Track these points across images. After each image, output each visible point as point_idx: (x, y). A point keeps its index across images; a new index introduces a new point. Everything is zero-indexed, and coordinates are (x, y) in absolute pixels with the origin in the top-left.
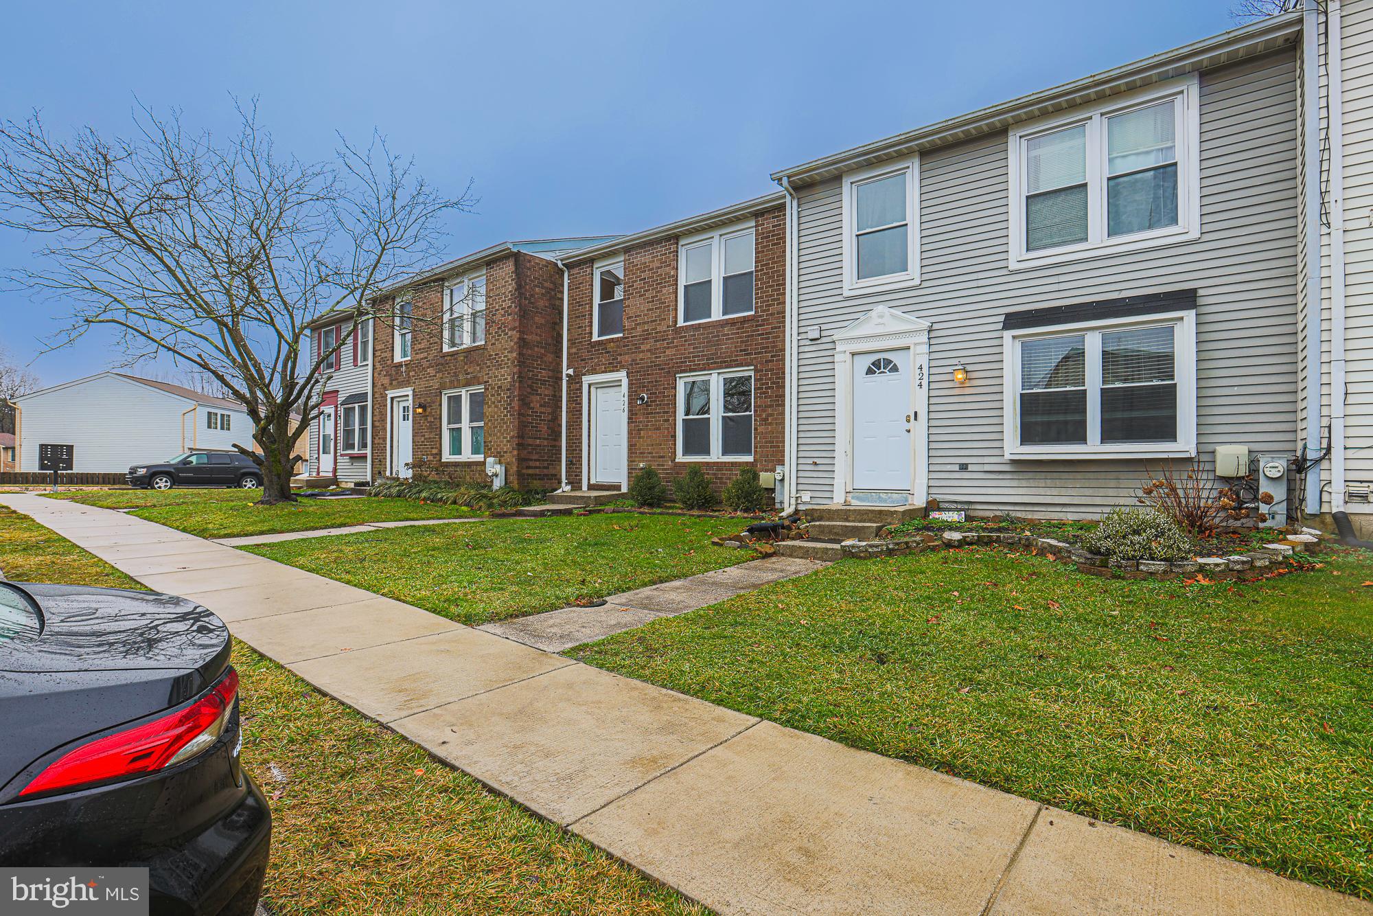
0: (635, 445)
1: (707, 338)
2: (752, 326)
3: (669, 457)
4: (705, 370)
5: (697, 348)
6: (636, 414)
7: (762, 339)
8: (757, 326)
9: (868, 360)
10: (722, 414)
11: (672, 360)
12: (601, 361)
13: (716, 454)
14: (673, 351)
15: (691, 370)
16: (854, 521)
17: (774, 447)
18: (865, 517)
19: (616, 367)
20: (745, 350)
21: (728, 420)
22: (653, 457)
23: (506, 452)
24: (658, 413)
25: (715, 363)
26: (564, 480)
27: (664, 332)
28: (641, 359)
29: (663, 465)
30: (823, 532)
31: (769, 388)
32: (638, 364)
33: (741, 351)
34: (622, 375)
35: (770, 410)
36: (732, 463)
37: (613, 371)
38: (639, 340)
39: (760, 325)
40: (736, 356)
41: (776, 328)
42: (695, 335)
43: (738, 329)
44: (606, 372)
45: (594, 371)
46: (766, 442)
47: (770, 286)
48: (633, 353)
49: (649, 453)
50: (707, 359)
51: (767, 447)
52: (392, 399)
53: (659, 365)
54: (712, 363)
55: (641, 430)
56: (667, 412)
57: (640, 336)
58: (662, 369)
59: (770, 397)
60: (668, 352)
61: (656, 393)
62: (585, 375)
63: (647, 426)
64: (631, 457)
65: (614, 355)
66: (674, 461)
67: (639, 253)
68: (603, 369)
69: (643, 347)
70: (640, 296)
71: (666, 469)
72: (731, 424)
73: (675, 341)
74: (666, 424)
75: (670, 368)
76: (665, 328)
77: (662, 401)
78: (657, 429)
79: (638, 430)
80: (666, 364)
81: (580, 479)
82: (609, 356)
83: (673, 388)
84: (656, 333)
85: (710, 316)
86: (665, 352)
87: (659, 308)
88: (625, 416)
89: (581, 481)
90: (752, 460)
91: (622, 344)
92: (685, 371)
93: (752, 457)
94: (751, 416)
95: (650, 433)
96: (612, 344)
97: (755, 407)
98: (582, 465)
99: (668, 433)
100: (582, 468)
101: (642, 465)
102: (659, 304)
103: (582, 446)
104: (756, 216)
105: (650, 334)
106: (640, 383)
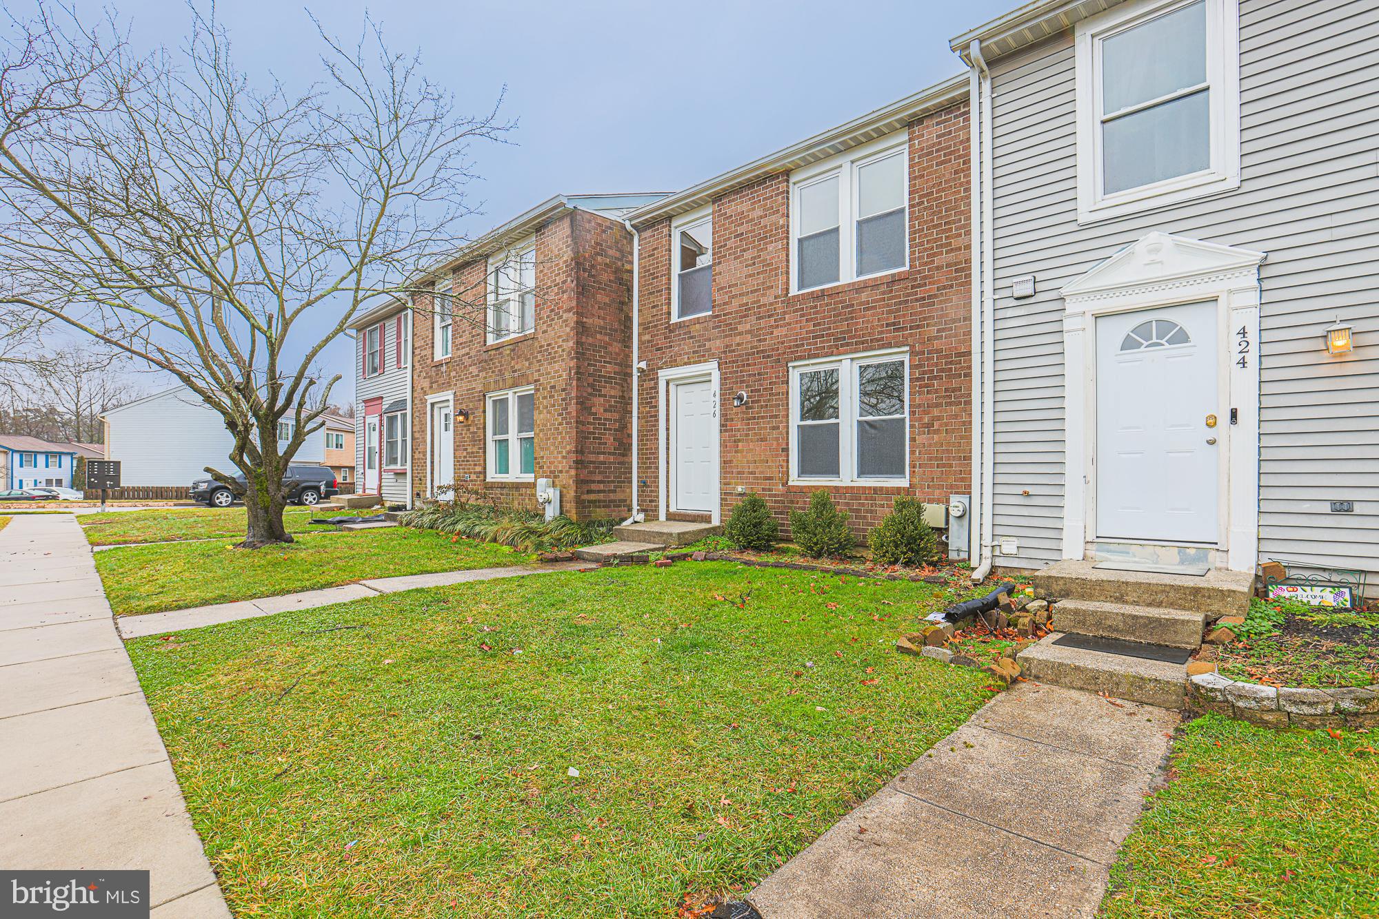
0: (731, 461)
1: (834, 309)
2: (906, 288)
3: (779, 479)
4: (832, 354)
5: (819, 324)
6: (732, 420)
7: (923, 305)
8: (913, 287)
9: (1128, 325)
10: (857, 417)
11: (783, 343)
12: (683, 349)
13: (848, 474)
14: (784, 331)
15: (810, 357)
16: (1136, 603)
17: (944, 466)
18: (1161, 597)
19: (704, 356)
20: (894, 324)
21: (867, 427)
22: (757, 478)
23: (561, 472)
24: (763, 417)
25: (847, 345)
26: (635, 507)
27: (771, 304)
28: (738, 344)
29: (770, 490)
30: (1083, 623)
31: (935, 378)
32: (734, 351)
33: (888, 325)
34: (712, 367)
35: (936, 412)
36: (875, 489)
37: (700, 362)
38: (735, 318)
39: (919, 286)
40: (882, 332)
41: (945, 287)
42: (815, 307)
43: (883, 293)
44: (689, 363)
45: (673, 363)
46: (930, 459)
47: (935, 226)
48: (726, 336)
49: (751, 473)
50: (836, 340)
51: (932, 466)
52: (433, 405)
53: (763, 351)
54: (842, 345)
55: (739, 441)
56: (776, 416)
57: (736, 312)
58: (768, 356)
59: (936, 391)
60: (776, 332)
61: (759, 390)
62: (662, 368)
63: (747, 435)
64: (725, 478)
65: (699, 341)
66: (785, 484)
67: (733, 200)
68: (686, 360)
69: (740, 328)
70: (735, 259)
71: (775, 495)
72: (873, 431)
73: (787, 316)
74: (775, 434)
75: (779, 355)
76: (772, 299)
77: (769, 400)
78: (762, 440)
79: (735, 441)
80: (773, 349)
81: (656, 506)
82: (693, 343)
83: (785, 382)
84: (760, 307)
85: (837, 279)
86: (772, 333)
87: (763, 273)
88: (716, 423)
89: (658, 509)
90: (907, 485)
91: (711, 325)
92: (801, 358)
93: (906, 481)
94: (903, 419)
95: (751, 445)
96: (697, 326)
97: (910, 407)
98: (658, 487)
99: (778, 444)
100: (658, 492)
101: (740, 489)
102: (763, 266)
103: (658, 463)
104: (909, 126)
105: (750, 309)
106: (737, 377)
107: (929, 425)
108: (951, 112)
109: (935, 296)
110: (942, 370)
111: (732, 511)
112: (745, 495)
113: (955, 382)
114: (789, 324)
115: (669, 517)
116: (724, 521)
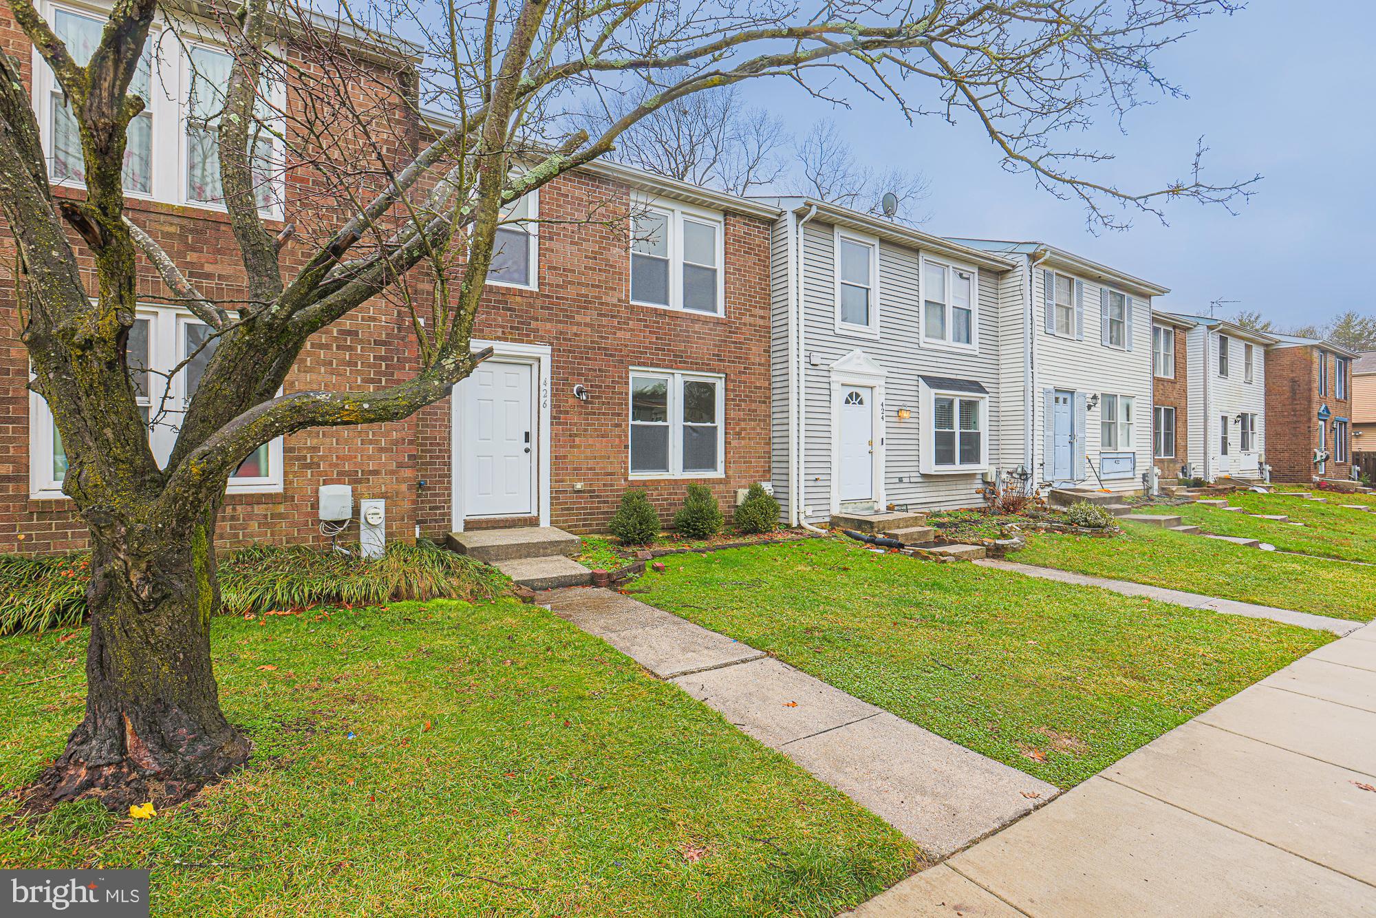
0: (565, 457)
2: (723, 331)
3: (622, 474)
4: (671, 368)
5: (661, 339)
6: (567, 412)
7: (735, 347)
8: (730, 332)
9: (847, 391)
10: (682, 423)
11: (626, 346)
12: (495, 320)
13: (676, 470)
14: (628, 335)
15: (652, 365)
17: (747, 462)
19: (528, 336)
20: (718, 355)
22: (598, 474)
24: (604, 414)
25: (685, 362)
27: (615, 305)
28: (576, 334)
29: (612, 485)
34: (544, 352)
35: (743, 424)
36: (705, 480)
37: (522, 341)
38: (570, 306)
40: (710, 359)
41: (748, 339)
42: (658, 323)
43: (711, 330)
44: (506, 340)
46: (740, 457)
47: (744, 295)
48: (560, 322)
49: (591, 469)
50: (675, 356)
51: (740, 462)
53: (605, 349)
54: (680, 362)
55: (576, 435)
57: (574, 300)
58: (611, 355)
59: (744, 410)
60: (619, 334)
61: (601, 387)
63: (586, 430)
64: (557, 475)
65: (521, 317)
66: (626, 480)
67: (570, 180)
68: (500, 334)
69: (578, 318)
70: (572, 243)
71: (618, 490)
72: (695, 434)
73: (631, 322)
74: (617, 431)
75: (622, 356)
76: (615, 301)
77: (611, 398)
78: (602, 436)
79: (570, 436)
80: (616, 350)
81: (443, 514)
82: (511, 316)
83: (627, 383)
84: (602, 304)
85: (666, 303)
86: (615, 334)
87: (605, 271)
88: (546, 414)
89: (447, 517)
90: (724, 476)
91: (539, 303)
92: (644, 364)
93: (719, 473)
94: (716, 427)
95: (591, 441)
96: (518, 299)
97: (726, 419)
98: (449, 488)
99: (621, 441)
100: (449, 495)
101: (579, 486)
102: (606, 265)
103: (449, 457)
104: (726, 213)
105: (590, 302)
106: (573, 368)
107: (739, 434)
108: (751, 221)
109: (743, 344)
110: (746, 396)
111: (568, 509)
112: (584, 492)
113: (753, 406)
114: (633, 330)
115: (470, 526)
116: (557, 522)
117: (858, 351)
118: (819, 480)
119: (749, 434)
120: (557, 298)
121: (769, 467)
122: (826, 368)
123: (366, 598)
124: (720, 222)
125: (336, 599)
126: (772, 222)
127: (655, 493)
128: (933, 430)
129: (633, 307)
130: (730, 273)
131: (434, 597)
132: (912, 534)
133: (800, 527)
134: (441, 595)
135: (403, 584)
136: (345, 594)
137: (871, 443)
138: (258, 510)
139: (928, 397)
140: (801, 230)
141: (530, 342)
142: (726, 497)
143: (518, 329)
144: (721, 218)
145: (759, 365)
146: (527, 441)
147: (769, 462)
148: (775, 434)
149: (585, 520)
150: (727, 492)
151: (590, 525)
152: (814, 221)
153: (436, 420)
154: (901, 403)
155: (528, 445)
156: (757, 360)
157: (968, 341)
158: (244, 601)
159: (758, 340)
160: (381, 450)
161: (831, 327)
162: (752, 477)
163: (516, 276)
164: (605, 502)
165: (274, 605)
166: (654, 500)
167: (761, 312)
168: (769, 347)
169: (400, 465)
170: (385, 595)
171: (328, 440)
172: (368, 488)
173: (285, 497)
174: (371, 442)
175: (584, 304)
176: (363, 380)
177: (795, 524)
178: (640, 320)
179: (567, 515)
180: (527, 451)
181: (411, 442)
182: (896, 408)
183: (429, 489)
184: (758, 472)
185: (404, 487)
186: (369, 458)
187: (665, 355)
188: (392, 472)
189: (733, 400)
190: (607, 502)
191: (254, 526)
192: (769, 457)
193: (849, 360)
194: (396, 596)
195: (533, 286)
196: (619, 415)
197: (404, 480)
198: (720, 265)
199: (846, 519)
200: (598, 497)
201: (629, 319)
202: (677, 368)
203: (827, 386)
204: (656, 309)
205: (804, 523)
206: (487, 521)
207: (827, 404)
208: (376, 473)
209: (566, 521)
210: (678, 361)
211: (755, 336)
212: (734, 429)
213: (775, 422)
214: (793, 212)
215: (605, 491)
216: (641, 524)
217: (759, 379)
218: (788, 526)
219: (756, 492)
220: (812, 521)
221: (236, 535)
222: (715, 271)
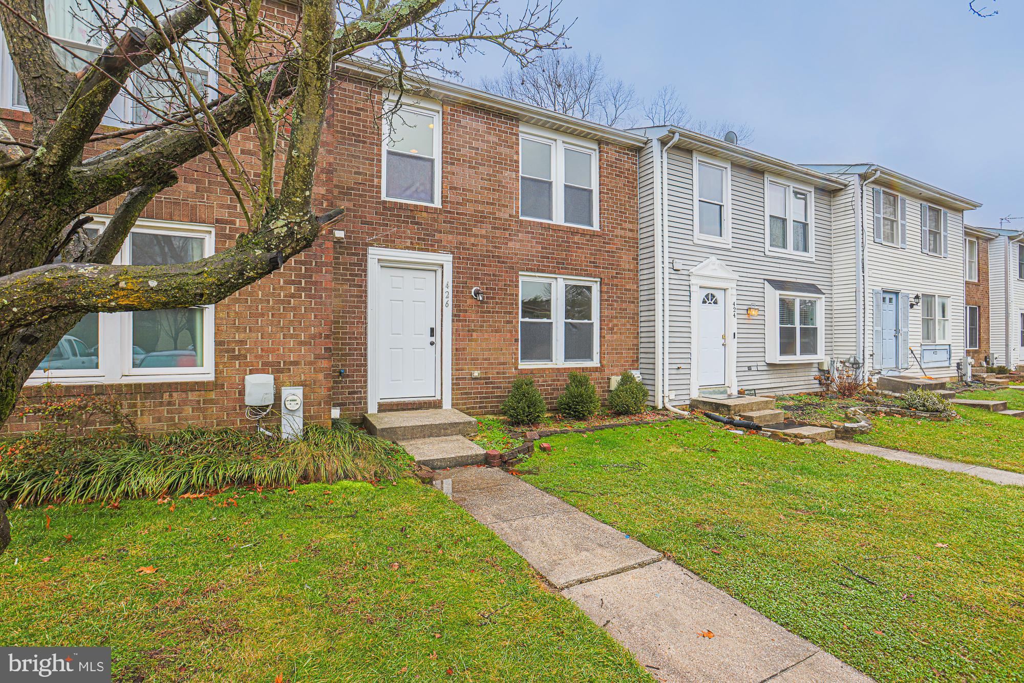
0: (464, 349)
1: (557, 241)
3: (513, 364)
4: (554, 273)
5: (546, 248)
6: (466, 311)
7: (609, 256)
8: (604, 243)
9: (704, 293)
10: (563, 319)
11: (516, 254)
12: (404, 232)
13: (558, 359)
14: (518, 245)
15: (538, 271)
17: (619, 353)
19: (432, 246)
20: (594, 263)
21: (571, 327)
22: (492, 364)
24: (497, 312)
25: (566, 268)
27: (506, 220)
28: (473, 245)
29: (504, 373)
32: (468, 249)
34: (446, 259)
35: (615, 321)
36: (583, 369)
37: (427, 250)
38: (469, 220)
39: (608, 243)
41: (619, 249)
42: (543, 235)
43: (588, 241)
44: (414, 249)
45: (388, 242)
46: (612, 349)
47: (615, 211)
48: (460, 234)
49: (486, 359)
50: (558, 263)
51: (613, 354)
53: (498, 257)
54: (562, 268)
55: (473, 331)
57: (472, 215)
58: (503, 262)
59: (616, 309)
60: (511, 244)
61: (495, 289)
62: (372, 245)
63: (482, 326)
64: (457, 364)
65: (427, 230)
66: (516, 368)
67: (468, 114)
68: (408, 244)
69: (475, 231)
70: (470, 167)
71: (509, 377)
72: (574, 330)
73: (520, 234)
74: (509, 327)
75: (513, 263)
76: (507, 216)
77: (503, 299)
78: (496, 331)
79: (469, 331)
80: (507, 257)
81: (360, 398)
82: (418, 229)
83: (517, 286)
84: (495, 218)
85: (550, 218)
86: (507, 244)
87: (498, 191)
88: (448, 312)
89: (363, 400)
90: (599, 365)
91: (442, 218)
92: (531, 270)
93: (595, 363)
94: (592, 324)
95: (486, 336)
96: (424, 214)
97: (601, 317)
98: (365, 376)
99: (512, 336)
100: (366, 381)
101: (476, 374)
102: (499, 186)
103: (366, 349)
104: (600, 142)
105: (485, 217)
106: (471, 274)
107: (612, 329)
109: (615, 253)
110: (618, 297)
111: (466, 393)
112: (480, 379)
113: (624, 305)
114: (522, 241)
115: (384, 408)
116: (457, 404)
117: (713, 258)
118: (681, 369)
119: (620, 329)
120: (458, 214)
121: (637, 357)
122: (686, 273)
123: (277, 481)
124: (595, 150)
125: (248, 482)
126: (639, 150)
127: (541, 380)
128: (778, 325)
129: (522, 221)
130: (604, 193)
131: (339, 479)
132: (765, 416)
133: (665, 408)
134: (346, 477)
135: (311, 467)
136: (256, 477)
137: (724, 337)
138: (192, 396)
139: (773, 297)
140: (665, 155)
141: (434, 251)
142: (600, 383)
143: (424, 240)
144: (596, 147)
145: (629, 270)
146: (432, 335)
147: (638, 353)
148: (642, 330)
149: (481, 402)
150: (602, 379)
151: (486, 408)
152: (676, 147)
153: (354, 318)
154: (750, 303)
155: (433, 339)
156: (627, 267)
157: (806, 249)
158: (161, 485)
159: (627, 250)
160: (301, 343)
161: (690, 237)
162: (623, 365)
163: (423, 195)
164: (498, 388)
165: (190, 488)
166: (540, 386)
167: (630, 226)
168: (637, 255)
169: (317, 357)
170: (294, 479)
171: (254, 335)
172: (290, 377)
173: (215, 385)
174: (292, 336)
175: (481, 219)
176: (285, 282)
177: (660, 407)
178: (528, 232)
179: (465, 399)
180: (432, 344)
181: (327, 337)
182: (746, 307)
183: (348, 376)
184: (627, 361)
185: (321, 376)
186: (290, 350)
187: (549, 262)
188: (311, 363)
189: (607, 300)
190: (500, 388)
191: (188, 410)
192: (638, 349)
193: (707, 265)
194: (305, 479)
195: (437, 204)
196: (510, 313)
197: (321, 370)
198: (595, 187)
199: (705, 403)
200: (492, 383)
201: (518, 231)
202: (560, 274)
203: (687, 288)
204: (541, 223)
205: (668, 406)
206: (398, 404)
207: (687, 303)
208: (296, 363)
209: (465, 404)
210: (560, 267)
211: (625, 246)
212: (608, 325)
213: (642, 319)
214: (658, 140)
215: (499, 378)
216: (529, 407)
217: (628, 283)
218: (654, 408)
219: (627, 379)
220: (675, 404)
221: (173, 419)
222: (591, 191)
